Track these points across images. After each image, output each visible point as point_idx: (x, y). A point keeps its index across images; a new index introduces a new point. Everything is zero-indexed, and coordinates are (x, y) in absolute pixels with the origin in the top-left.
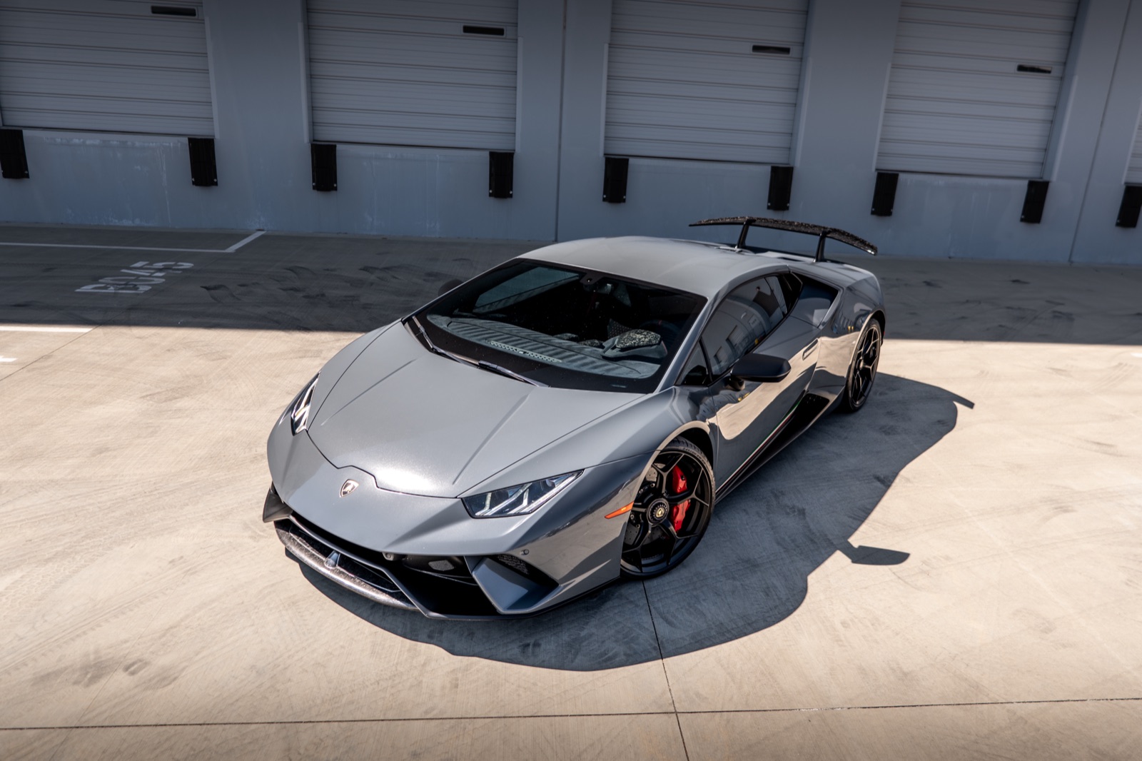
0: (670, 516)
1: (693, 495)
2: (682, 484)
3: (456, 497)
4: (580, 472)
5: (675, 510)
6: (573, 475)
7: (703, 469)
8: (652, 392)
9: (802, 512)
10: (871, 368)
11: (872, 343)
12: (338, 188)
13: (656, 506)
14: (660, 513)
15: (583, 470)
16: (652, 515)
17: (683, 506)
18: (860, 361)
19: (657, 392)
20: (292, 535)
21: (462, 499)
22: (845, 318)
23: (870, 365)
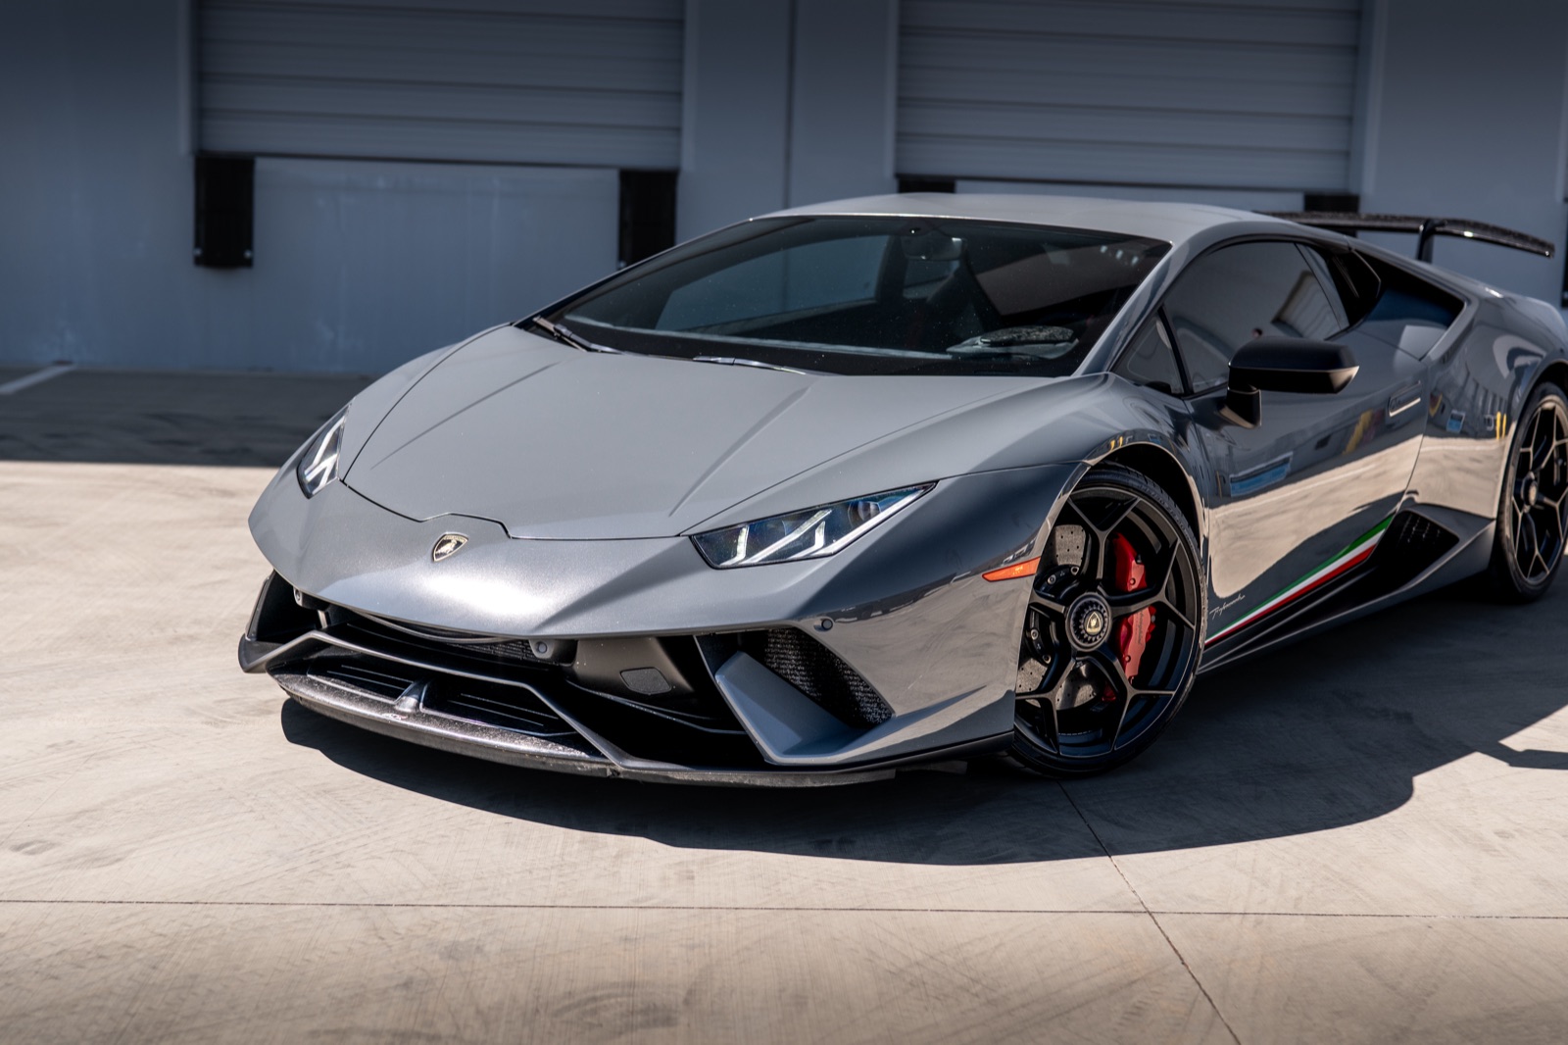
0: (1116, 644)
1: (1161, 597)
2: (1136, 573)
3: (678, 535)
4: (927, 486)
5: (1124, 628)
6: (915, 491)
7: (1179, 541)
8: (1069, 374)
9: (1408, 717)
10: (1557, 505)
11: (1555, 443)
12: (257, 261)
13: (1086, 606)
14: (1094, 624)
15: (937, 482)
16: (1077, 624)
17: (1142, 620)
18: (1529, 483)
19: (1078, 373)
20: (313, 677)
21: (690, 537)
22: (1487, 392)
23: (1556, 500)
